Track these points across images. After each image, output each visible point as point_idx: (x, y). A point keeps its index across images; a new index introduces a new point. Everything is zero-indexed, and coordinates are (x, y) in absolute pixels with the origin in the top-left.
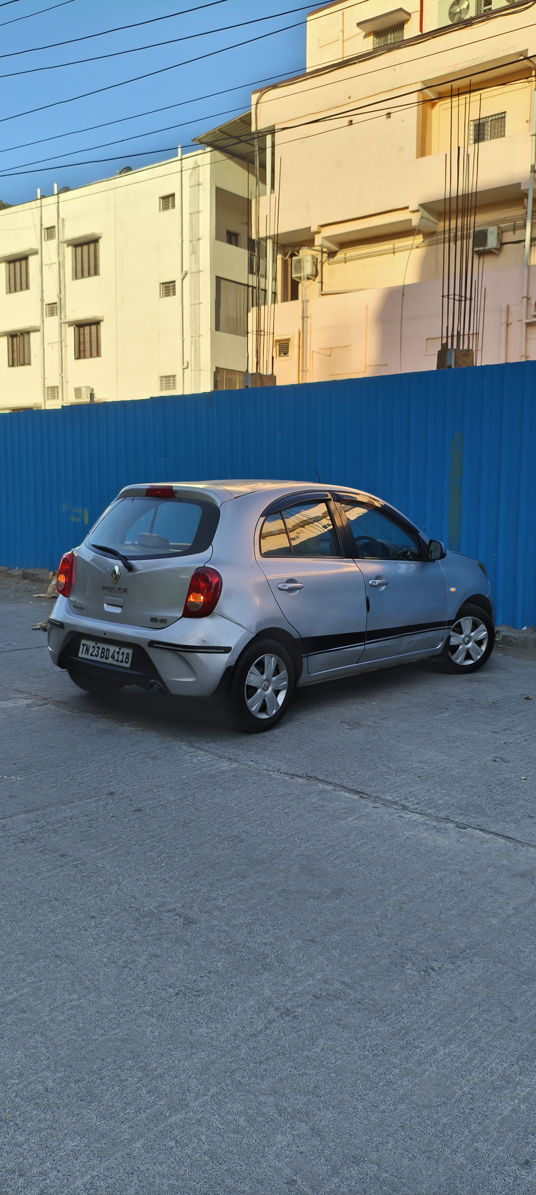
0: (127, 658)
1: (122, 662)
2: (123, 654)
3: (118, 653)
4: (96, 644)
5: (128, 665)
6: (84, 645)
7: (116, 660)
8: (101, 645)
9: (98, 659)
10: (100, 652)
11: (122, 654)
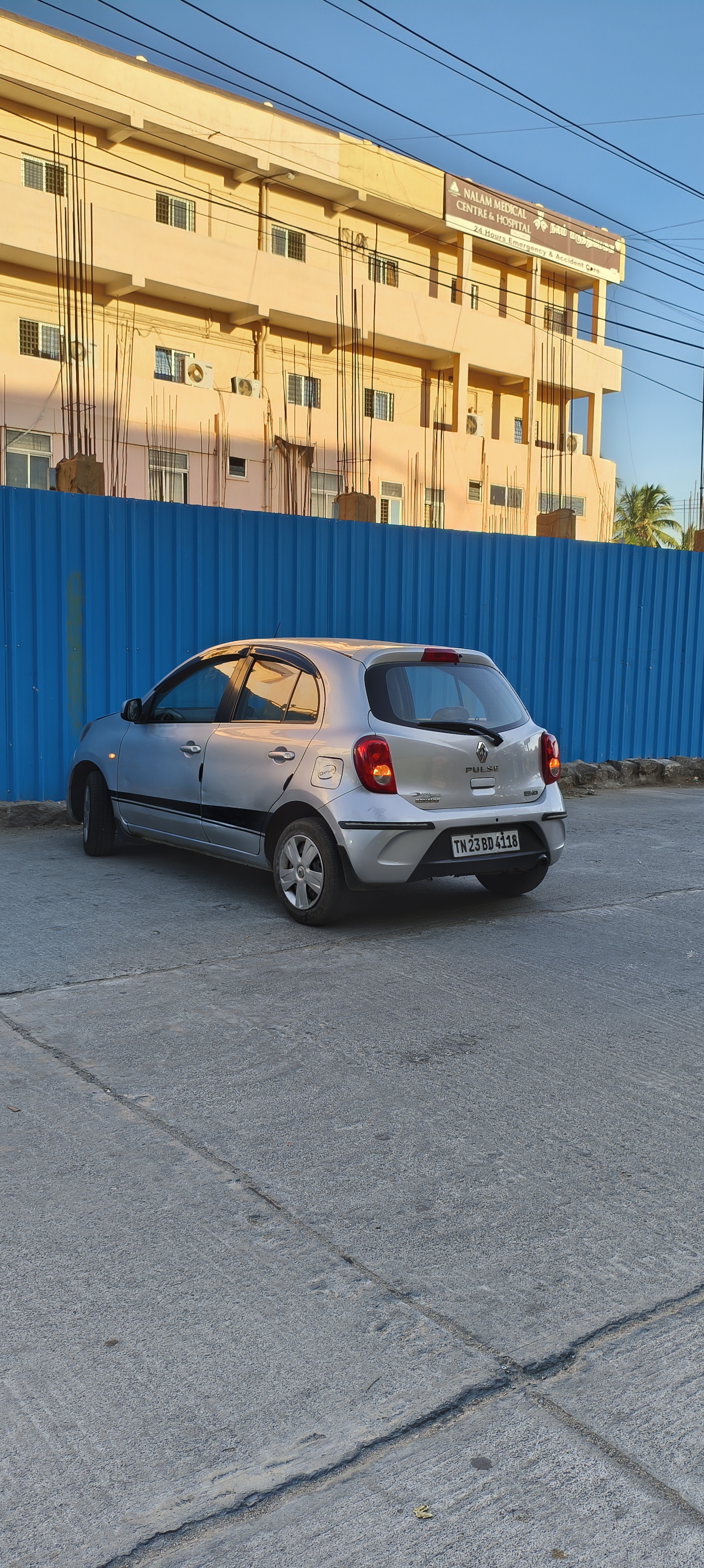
0: (514, 840)
1: (510, 846)
2: (508, 837)
3: (503, 838)
4: (472, 837)
5: (518, 848)
6: (456, 842)
7: (502, 847)
8: (480, 836)
9: (481, 852)
10: (480, 843)
11: (507, 839)
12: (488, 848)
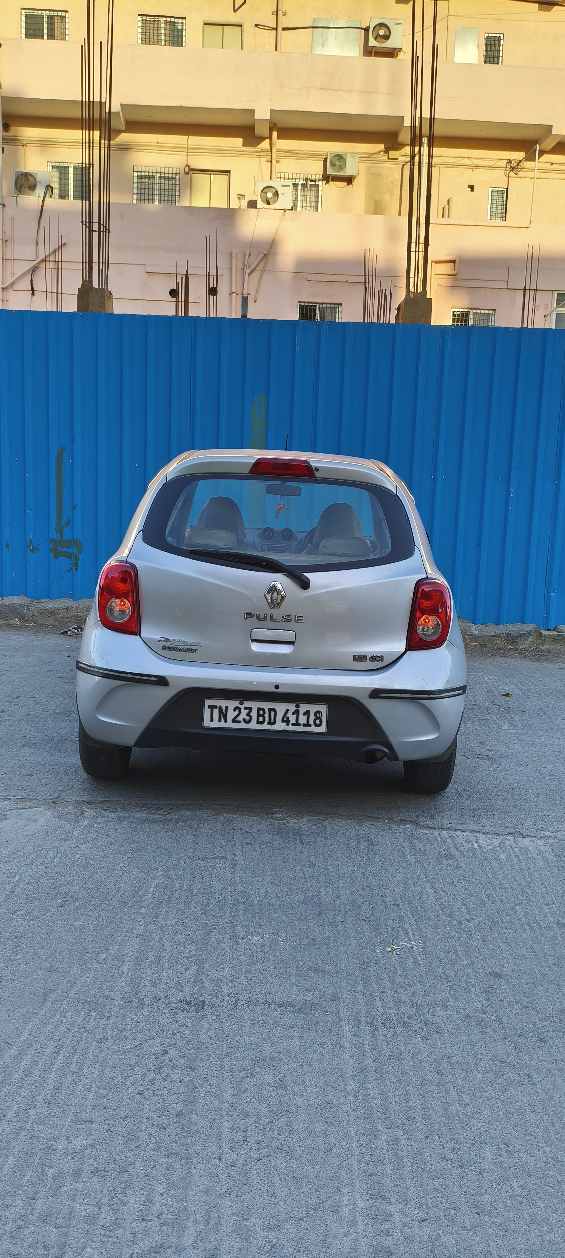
0: (318, 718)
1: (308, 725)
2: (307, 713)
3: (296, 713)
4: (241, 704)
5: (323, 729)
6: (212, 708)
7: (293, 725)
8: (255, 705)
9: (253, 725)
10: (254, 714)
11: (304, 714)
12: (267, 721)
